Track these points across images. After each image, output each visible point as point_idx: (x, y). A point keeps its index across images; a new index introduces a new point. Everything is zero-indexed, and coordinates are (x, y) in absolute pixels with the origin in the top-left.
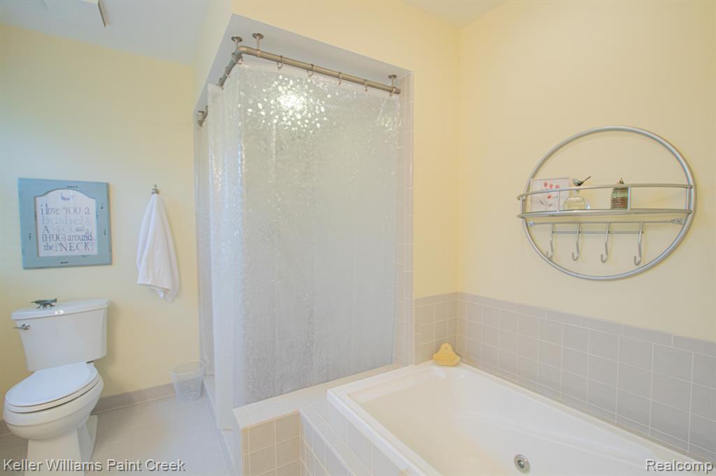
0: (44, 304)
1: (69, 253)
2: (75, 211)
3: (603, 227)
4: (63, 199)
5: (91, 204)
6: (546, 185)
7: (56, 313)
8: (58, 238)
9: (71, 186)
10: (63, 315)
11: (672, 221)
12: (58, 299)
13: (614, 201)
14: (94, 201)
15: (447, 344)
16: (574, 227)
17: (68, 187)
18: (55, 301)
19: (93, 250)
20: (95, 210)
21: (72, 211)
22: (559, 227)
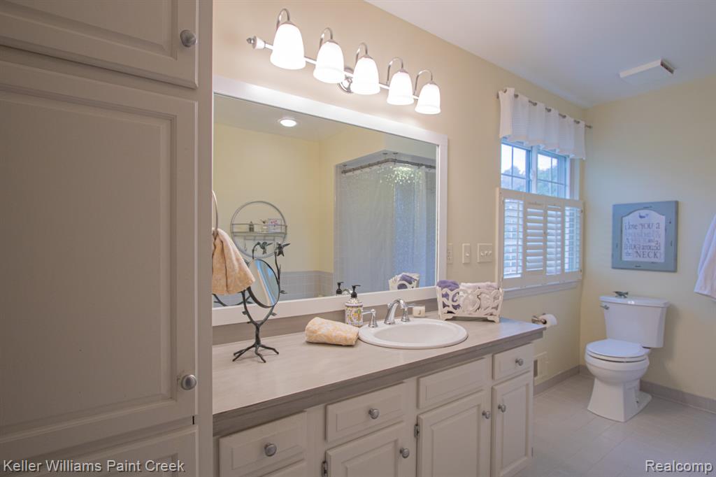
0: (620, 294)
1: (641, 259)
2: (649, 226)
4: (641, 217)
5: (661, 220)
7: (629, 302)
8: (635, 247)
9: (647, 206)
10: (635, 305)
12: (629, 293)
14: (664, 217)
17: (646, 208)
18: (627, 293)
19: (661, 259)
20: (664, 225)
21: (646, 226)
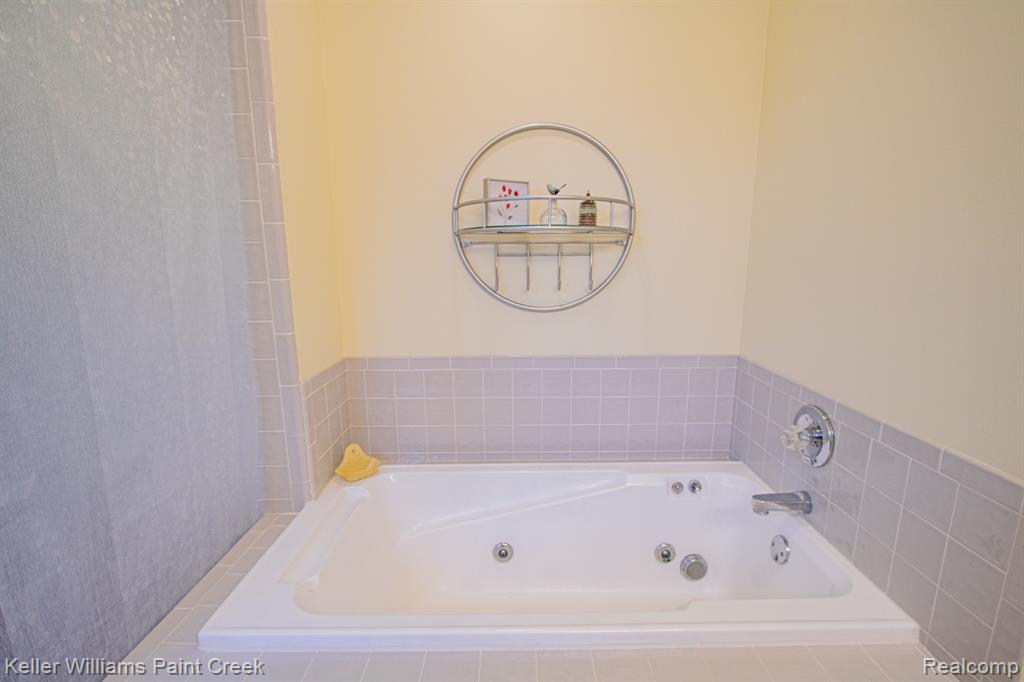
3: (553, 249)
6: (504, 189)
11: (617, 242)
13: (583, 217)
15: (356, 445)
16: (521, 249)
22: (504, 248)
